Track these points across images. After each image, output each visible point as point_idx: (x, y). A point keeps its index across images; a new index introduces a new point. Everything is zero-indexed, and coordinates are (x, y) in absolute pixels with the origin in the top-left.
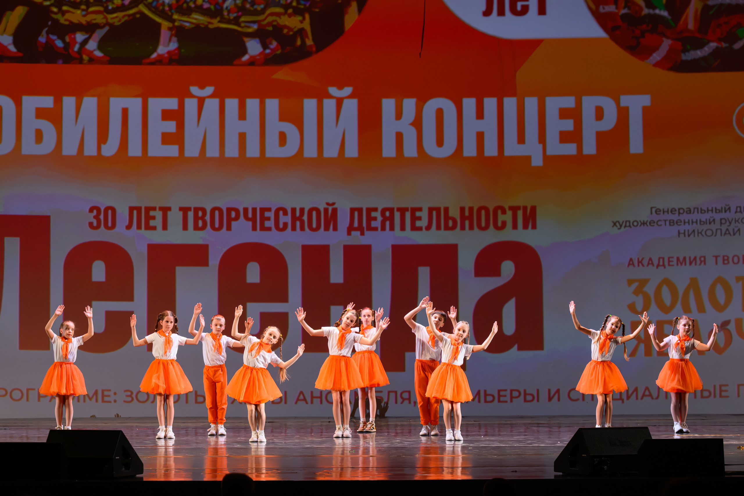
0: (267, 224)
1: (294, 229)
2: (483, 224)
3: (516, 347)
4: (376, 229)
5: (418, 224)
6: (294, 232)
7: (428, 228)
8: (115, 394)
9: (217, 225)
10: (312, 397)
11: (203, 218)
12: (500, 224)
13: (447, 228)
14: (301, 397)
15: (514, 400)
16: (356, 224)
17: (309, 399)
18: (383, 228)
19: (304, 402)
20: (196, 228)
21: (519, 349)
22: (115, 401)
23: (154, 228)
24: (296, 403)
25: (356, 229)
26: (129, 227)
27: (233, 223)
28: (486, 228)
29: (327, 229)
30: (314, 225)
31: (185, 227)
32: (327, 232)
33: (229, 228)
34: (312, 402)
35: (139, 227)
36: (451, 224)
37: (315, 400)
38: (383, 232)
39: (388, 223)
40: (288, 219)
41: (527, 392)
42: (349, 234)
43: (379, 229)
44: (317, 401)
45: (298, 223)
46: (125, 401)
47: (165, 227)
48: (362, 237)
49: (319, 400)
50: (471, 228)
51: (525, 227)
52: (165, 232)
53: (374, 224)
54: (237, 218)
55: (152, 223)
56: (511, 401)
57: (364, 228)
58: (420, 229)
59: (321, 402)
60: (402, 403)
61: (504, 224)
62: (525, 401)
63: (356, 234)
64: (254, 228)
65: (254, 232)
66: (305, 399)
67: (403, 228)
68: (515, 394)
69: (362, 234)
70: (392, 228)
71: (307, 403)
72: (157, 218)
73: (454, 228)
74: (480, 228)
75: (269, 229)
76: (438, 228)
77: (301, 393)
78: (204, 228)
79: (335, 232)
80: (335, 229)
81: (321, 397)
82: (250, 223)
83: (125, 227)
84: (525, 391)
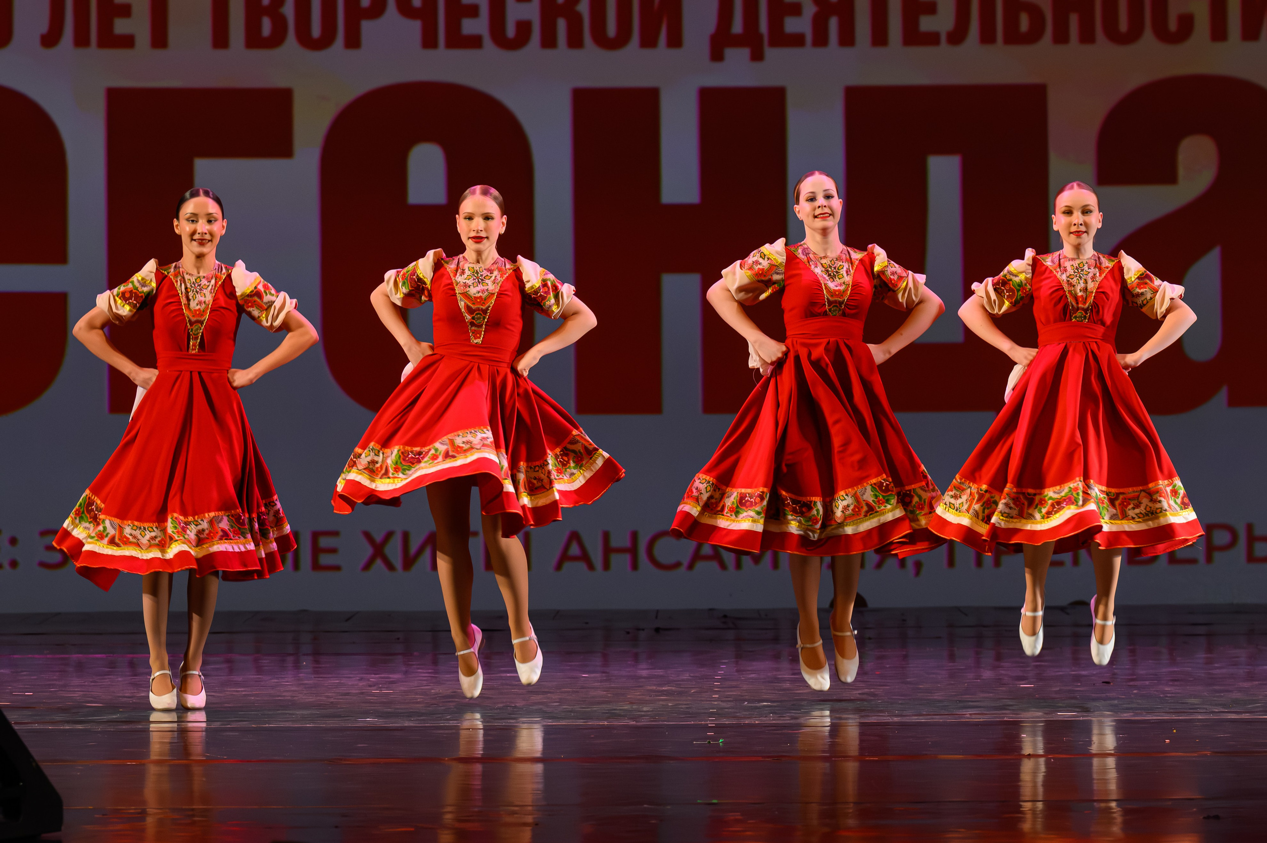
0: (469, 26)
1: (549, 41)
2: (1123, 26)
3: (1222, 395)
4: (797, 40)
5: (926, 24)
6: (549, 52)
7: (957, 36)
8: (13, 541)
9: (316, 31)
10: (608, 550)
11: (274, 10)
12: (1173, 26)
13: (1013, 37)
14: (574, 550)
15: (1217, 555)
16: (737, 27)
17: (597, 557)
18: (821, 39)
19: (581, 566)
20: (254, 40)
21: (1234, 401)
22: (13, 564)
23: (128, 42)
24: (558, 567)
25: (737, 42)
26: (50, 39)
27: (367, 26)
28: (1133, 36)
29: (649, 41)
30: (611, 29)
31: (220, 39)
32: (648, 52)
33: (353, 41)
34: (606, 566)
35: (81, 40)
36: (1024, 22)
37: (614, 558)
38: (820, 51)
39: (833, 23)
40: (532, 12)
41: (1258, 532)
42: (717, 55)
43: (809, 38)
44: (620, 561)
45: (562, 25)
46: (43, 564)
47: (159, 39)
48: (757, 65)
49: (627, 557)
50: (1087, 37)
51: (1251, 33)
52: (159, 52)
53: (792, 25)
54: (377, 10)
55: (121, 26)
56: (1209, 559)
57: (761, 36)
58: (932, 39)
59: (634, 566)
60: (879, 565)
61: (1187, 23)
62: (1251, 558)
63: (738, 56)
64: (429, 41)
65: (430, 53)
66: (584, 557)
67: (880, 37)
68: (1221, 538)
69: (757, 56)
70: (847, 39)
71: (591, 567)
72: (135, 10)
73: (1033, 36)
74: (1116, 37)
75: (475, 42)
76: (987, 37)
77: (574, 536)
78: (277, 40)
79: (674, 52)
80: (675, 41)
81: (633, 551)
82: (415, 26)
83: (38, 40)
84: (1249, 528)
